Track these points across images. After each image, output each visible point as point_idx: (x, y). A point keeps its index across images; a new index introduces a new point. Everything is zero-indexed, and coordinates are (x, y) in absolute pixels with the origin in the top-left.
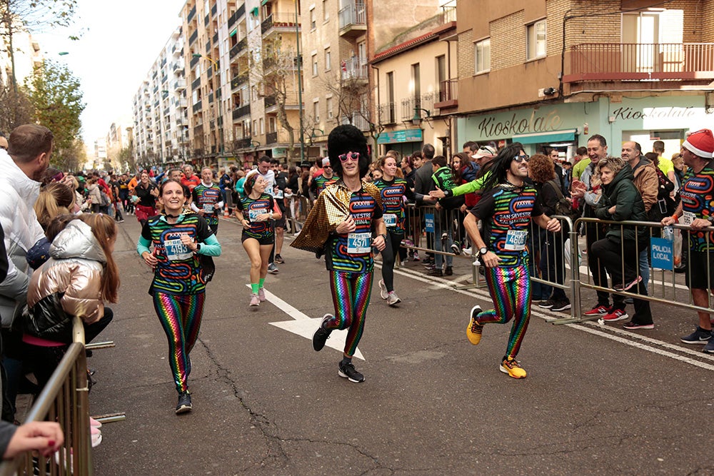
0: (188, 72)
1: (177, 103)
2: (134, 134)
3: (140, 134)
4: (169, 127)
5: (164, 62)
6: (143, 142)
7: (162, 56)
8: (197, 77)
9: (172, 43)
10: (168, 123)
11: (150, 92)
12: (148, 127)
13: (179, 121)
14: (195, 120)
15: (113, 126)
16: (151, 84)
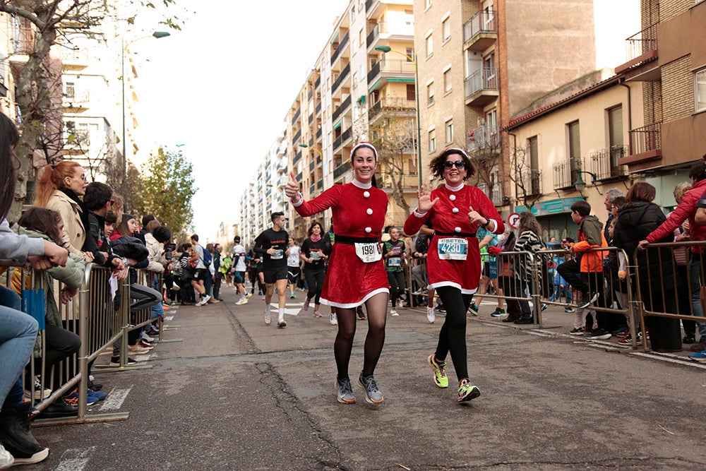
1: (279, 199)
2: (239, 230)
3: (244, 229)
5: (269, 163)
6: (246, 236)
7: (266, 158)
8: (299, 173)
9: (276, 146)
12: (251, 223)
15: (222, 224)
16: (256, 185)
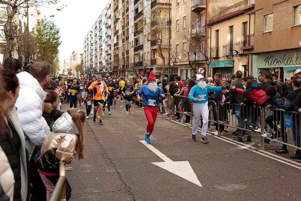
0: (112, 27)
1: (106, 42)
2: (84, 57)
3: (87, 57)
4: (101, 54)
5: (101, 21)
6: (88, 61)
7: (100, 18)
8: (117, 29)
9: (105, 12)
10: (101, 52)
11: (93, 36)
12: (91, 54)
13: (106, 52)
14: (115, 51)
15: (73, 52)
16: (94, 32)
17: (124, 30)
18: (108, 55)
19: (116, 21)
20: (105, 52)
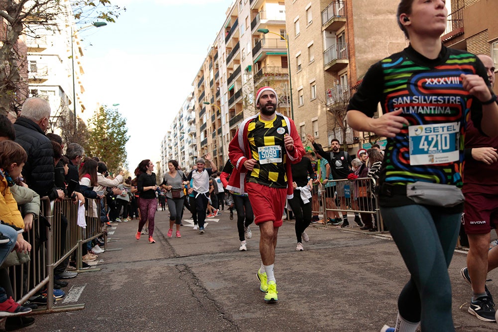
0: (198, 121)
1: (190, 143)
4: (184, 159)
5: (182, 116)
7: (180, 113)
8: (204, 123)
9: (186, 103)
10: (183, 156)
11: (172, 137)
13: (190, 154)
14: (202, 151)
16: (172, 133)
17: (215, 120)
18: (193, 158)
19: (203, 111)
20: (188, 155)
